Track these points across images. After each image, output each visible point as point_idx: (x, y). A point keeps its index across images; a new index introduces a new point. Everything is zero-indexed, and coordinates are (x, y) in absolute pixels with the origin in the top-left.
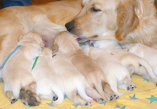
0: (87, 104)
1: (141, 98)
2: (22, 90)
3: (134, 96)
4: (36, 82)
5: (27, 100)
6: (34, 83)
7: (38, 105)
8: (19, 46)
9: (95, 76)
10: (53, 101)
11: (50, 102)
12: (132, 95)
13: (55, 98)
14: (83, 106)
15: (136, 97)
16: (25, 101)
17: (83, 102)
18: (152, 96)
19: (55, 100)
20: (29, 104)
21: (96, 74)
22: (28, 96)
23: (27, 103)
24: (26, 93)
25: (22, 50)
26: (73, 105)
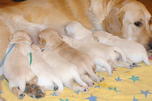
0: (85, 90)
1: (124, 79)
2: (27, 85)
3: (119, 78)
4: (37, 76)
5: (33, 93)
6: (36, 77)
7: (44, 97)
8: (14, 44)
9: (86, 64)
10: (55, 91)
11: (52, 92)
12: (117, 78)
13: (56, 89)
14: (83, 92)
15: (120, 79)
16: (32, 94)
17: (82, 89)
18: (133, 76)
19: (56, 90)
20: (36, 97)
21: (86, 62)
22: (34, 90)
23: (34, 96)
24: (32, 87)
25: (18, 47)
26: (74, 92)
